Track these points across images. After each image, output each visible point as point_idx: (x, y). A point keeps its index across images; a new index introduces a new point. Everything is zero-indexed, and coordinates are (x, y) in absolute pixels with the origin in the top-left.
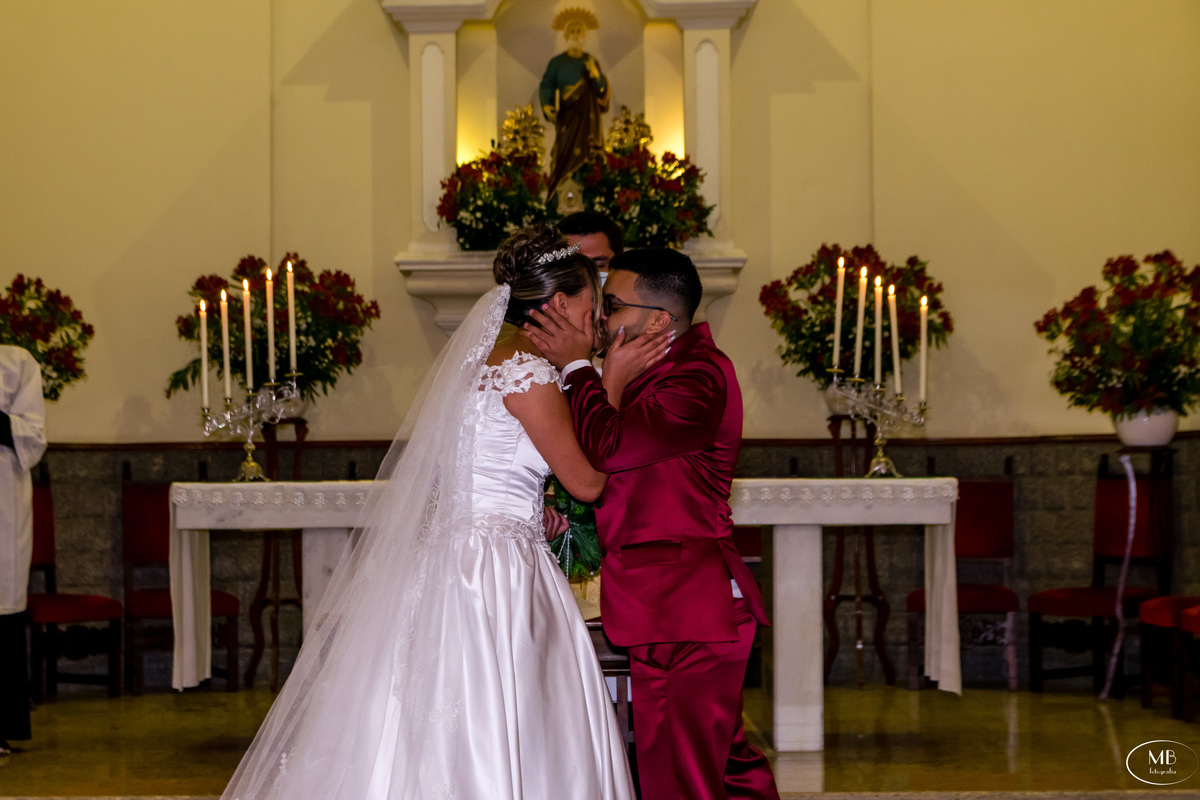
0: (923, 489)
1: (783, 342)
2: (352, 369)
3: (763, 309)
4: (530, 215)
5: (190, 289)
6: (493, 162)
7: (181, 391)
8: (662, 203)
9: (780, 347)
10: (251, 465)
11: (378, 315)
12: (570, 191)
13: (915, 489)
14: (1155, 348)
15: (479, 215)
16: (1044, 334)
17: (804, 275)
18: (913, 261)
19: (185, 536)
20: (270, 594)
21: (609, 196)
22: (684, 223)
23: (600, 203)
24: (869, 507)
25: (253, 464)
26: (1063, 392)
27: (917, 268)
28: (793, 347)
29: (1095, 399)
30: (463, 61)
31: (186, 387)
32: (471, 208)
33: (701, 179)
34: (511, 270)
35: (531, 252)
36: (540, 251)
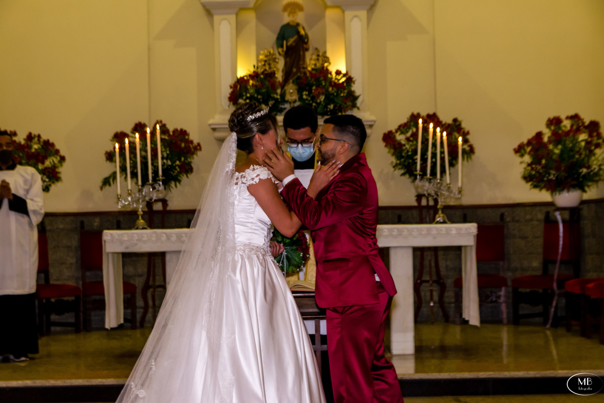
0: (460, 229)
1: (393, 160)
2: (189, 175)
3: (384, 144)
4: (272, 101)
5: (111, 138)
6: (255, 76)
7: (107, 187)
8: (335, 94)
9: (392, 162)
10: (141, 221)
11: (200, 149)
12: (291, 89)
13: (457, 229)
14: (571, 161)
15: (248, 101)
16: (518, 154)
17: (404, 127)
18: (455, 120)
19: (110, 256)
20: (151, 283)
21: (310, 91)
22: (346, 104)
23: (306, 95)
24: (435, 238)
25: (142, 221)
26: (527, 182)
27: (457, 123)
28: (398, 162)
29: (543, 185)
30: (239, 27)
31: (110, 185)
32: (244, 98)
33: (354, 82)
34: (235, 125)
35: (243, 116)
36: (248, 115)
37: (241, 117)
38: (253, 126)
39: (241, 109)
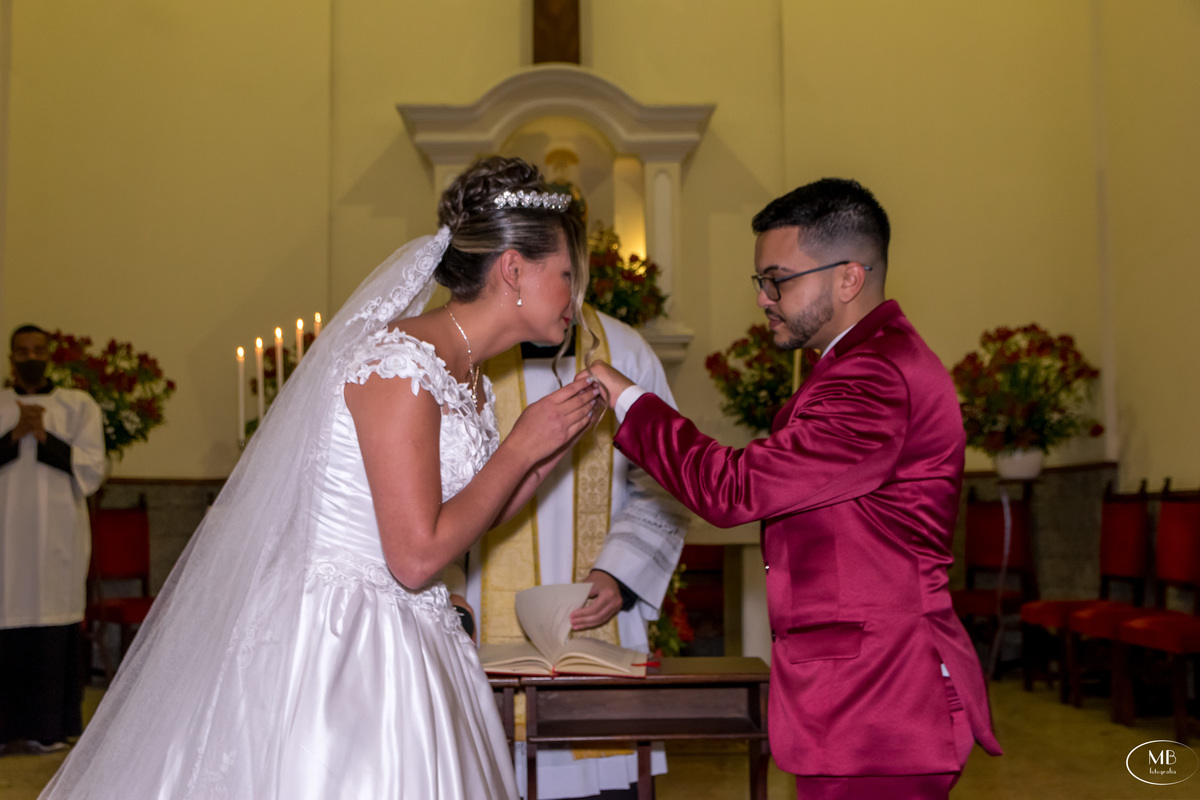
1: (723, 399)
3: (708, 373)
8: (630, 291)
9: (721, 403)
14: (1030, 399)
17: (741, 346)
22: (646, 308)
28: (731, 403)
29: (980, 441)
33: (659, 273)
34: (455, 207)
35: (486, 185)
36: (501, 188)
37: (480, 190)
38: (505, 223)
39: (490, 168)
